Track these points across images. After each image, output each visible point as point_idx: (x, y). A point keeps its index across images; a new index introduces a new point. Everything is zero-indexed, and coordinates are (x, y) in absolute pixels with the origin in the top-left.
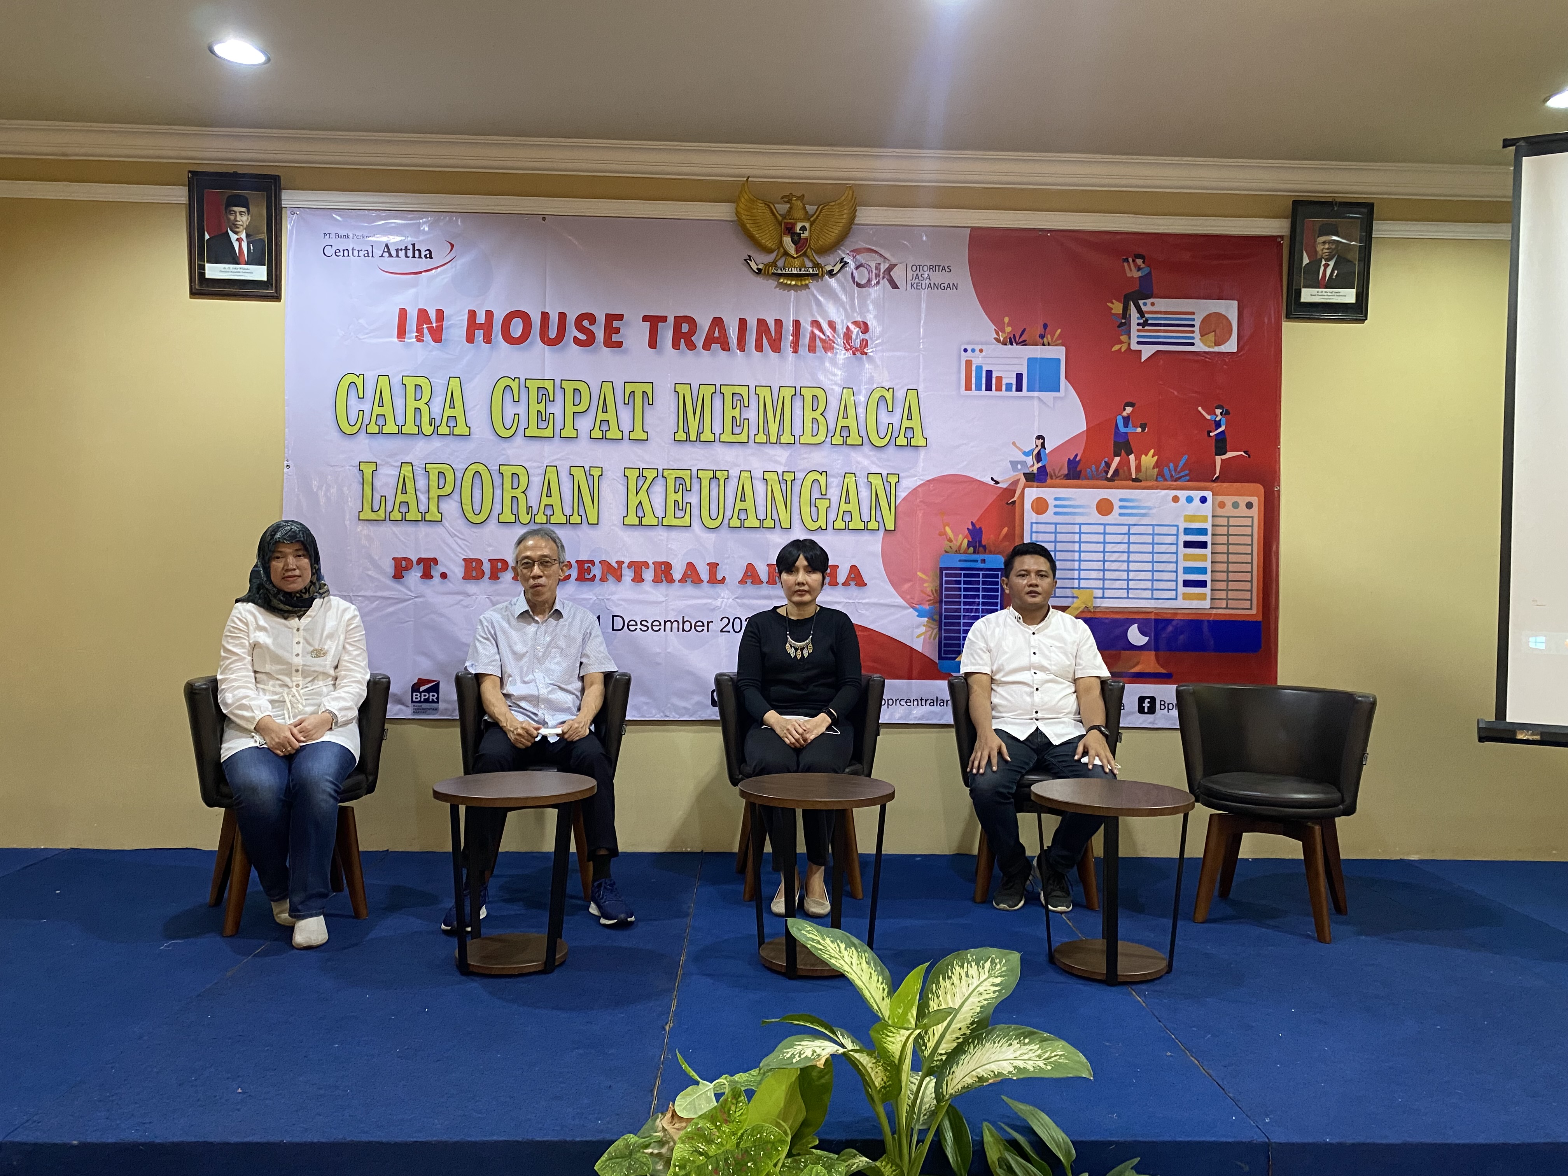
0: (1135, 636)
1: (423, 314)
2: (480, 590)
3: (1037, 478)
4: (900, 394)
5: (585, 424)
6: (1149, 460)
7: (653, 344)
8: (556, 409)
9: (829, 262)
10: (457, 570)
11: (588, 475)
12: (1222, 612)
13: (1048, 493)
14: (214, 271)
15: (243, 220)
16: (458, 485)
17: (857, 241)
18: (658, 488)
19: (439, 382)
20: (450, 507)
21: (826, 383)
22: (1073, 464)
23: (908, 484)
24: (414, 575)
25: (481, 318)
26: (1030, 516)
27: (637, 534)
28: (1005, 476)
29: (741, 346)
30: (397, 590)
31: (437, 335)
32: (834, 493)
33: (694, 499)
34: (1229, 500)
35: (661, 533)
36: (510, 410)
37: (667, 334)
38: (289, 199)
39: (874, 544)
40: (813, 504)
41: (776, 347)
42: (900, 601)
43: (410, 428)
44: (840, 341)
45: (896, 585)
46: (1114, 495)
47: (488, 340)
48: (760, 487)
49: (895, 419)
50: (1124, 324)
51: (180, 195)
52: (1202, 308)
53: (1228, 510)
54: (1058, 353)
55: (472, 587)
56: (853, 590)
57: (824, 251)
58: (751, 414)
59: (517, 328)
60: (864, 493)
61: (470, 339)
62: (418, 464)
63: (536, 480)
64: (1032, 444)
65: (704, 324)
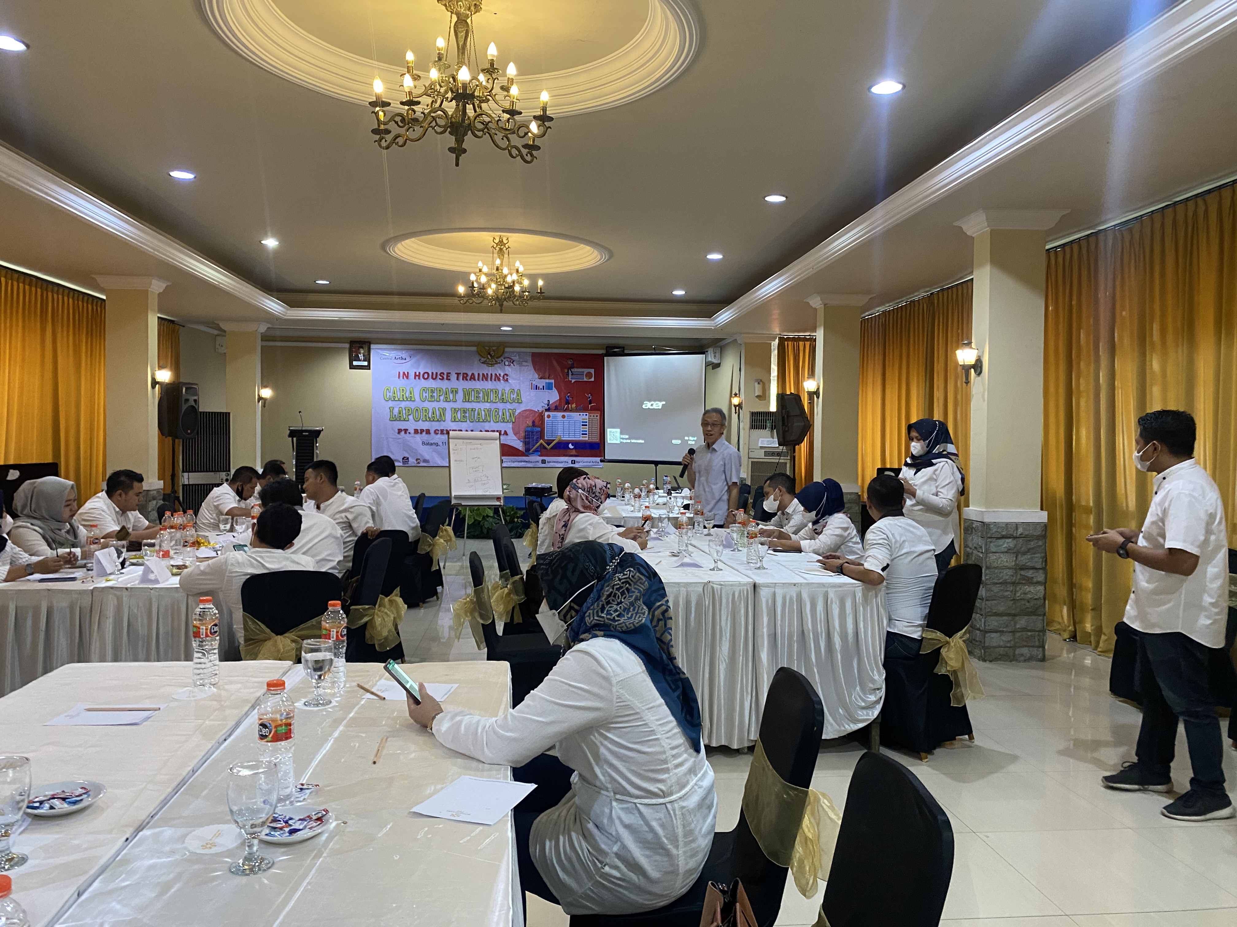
0: (571, 446)
1: (404, 373)
2: (418, 436)
3: (548, 410)
4: (516, 390)
5: (442, 398)
6: (574, 406)
7: (458, 379)
8: (435, 394)
9: (499, 360)
10: (413, 432)
11: (443, 409)
12: (591, 440)
13: (550, 413)
14: (355, 363)
15: (362, 351)
16: (412, 412)
17: (506, 355)
18: (459, 413)
19: (408, 388)
20: (411, 417)
21: (498, 387)
22: (556, 407)
23: (518, 411)
24: (403, 432)
25: (417, 374)
26: (546, 419)
27: (455, 423)
28: (541, 410)
29: (478, 380)
30: (399, 436)
31: (407, 377)
32: (500, 414)
33: (467, 415)
34: (592, 415)
35: (459, 423)
36: (424, 395)
37: (461, 377)
38: (372, 346)
39: (510, 425)
40: (495, 416)
41: (487, 380)
42: (516, 438)
43: (401, 399)
44: (501, 378)
45: (515, 434)
46: (566, 414)
47: (419, 378)
48: (483, 412)
49: (515, 396)
50: (568, 375)
51: (347, 346)
52: (586, 371)
53: (592, 417)
54: (553, 381)
55: (416, 436)
56: (505, 436)
57: (497, 358)
58: (481, 395)
59: (426, 376)
60: (508, 414)
61: (415, 378)
62: (403, 407)
63: (431, 411)
64: (546, 402)
65: (470, 374)
